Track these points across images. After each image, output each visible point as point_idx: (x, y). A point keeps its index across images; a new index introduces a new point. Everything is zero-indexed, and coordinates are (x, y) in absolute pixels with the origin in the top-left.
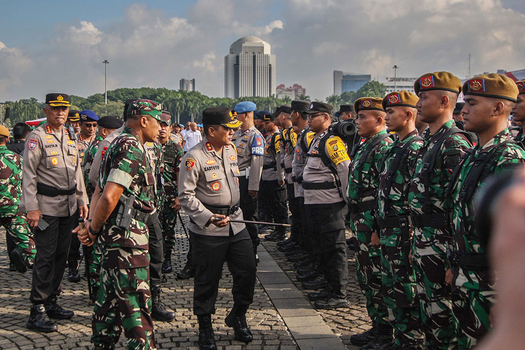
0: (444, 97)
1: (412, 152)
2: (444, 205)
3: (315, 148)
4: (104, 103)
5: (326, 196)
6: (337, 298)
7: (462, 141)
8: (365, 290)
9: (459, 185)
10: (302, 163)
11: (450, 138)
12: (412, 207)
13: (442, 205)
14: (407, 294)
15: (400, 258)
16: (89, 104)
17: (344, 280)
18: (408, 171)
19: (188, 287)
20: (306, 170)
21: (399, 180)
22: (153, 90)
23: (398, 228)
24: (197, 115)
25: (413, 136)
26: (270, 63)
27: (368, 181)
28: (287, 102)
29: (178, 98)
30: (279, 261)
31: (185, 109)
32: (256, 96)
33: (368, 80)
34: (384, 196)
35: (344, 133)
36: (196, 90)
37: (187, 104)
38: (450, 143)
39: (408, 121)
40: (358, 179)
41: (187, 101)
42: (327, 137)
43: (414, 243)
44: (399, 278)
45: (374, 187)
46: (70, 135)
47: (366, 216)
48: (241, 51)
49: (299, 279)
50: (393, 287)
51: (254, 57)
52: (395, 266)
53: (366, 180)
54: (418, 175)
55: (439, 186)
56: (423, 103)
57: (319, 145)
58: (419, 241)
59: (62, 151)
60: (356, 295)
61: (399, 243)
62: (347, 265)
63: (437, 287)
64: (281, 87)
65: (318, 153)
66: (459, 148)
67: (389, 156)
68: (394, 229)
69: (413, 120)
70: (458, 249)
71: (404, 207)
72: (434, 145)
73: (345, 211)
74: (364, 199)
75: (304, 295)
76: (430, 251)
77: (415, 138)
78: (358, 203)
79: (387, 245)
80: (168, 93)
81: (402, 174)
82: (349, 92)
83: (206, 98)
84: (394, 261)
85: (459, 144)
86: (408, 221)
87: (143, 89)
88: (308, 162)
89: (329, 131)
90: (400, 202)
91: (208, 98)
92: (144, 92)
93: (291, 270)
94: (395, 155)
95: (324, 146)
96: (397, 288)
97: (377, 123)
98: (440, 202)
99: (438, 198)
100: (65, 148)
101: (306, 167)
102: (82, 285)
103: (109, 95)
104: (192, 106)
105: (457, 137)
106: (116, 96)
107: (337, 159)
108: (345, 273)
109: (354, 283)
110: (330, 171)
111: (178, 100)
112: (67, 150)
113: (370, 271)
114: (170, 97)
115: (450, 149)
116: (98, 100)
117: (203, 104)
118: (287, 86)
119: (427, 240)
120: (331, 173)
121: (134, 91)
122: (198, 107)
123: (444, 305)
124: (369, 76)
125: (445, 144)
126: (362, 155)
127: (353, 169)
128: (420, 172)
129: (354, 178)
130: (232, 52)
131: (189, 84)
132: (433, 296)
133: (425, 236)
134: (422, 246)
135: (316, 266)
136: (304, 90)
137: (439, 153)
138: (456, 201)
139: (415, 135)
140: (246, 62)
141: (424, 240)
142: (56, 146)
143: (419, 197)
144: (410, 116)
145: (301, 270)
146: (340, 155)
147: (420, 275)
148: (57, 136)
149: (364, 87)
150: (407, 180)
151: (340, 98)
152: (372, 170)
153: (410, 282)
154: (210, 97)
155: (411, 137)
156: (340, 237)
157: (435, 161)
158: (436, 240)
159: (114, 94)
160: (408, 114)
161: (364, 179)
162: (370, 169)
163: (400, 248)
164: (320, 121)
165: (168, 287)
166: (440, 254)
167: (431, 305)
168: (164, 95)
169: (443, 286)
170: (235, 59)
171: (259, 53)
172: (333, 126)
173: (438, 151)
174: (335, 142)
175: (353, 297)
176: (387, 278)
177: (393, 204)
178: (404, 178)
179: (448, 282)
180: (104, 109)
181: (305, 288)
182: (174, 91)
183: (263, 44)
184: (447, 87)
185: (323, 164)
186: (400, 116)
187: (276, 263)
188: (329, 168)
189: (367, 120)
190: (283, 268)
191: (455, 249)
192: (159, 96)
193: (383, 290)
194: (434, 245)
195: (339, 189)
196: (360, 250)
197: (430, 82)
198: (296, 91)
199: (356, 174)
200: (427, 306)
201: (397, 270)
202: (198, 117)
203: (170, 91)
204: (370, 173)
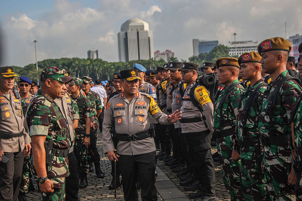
0: (279, 55)
1: (260, 94)
2: (284, 130)
3: (187, 94)
4: (35, 70)
5: (197, 127)
6: (209, 196)
7: (295, 85)
8: (229, 190)
9: (298, 116)
10: (179, 105)
11: (286, 83)
12: (261, 132)
13: (283, 130)
14: (261, 192)
15: (255, 167)
16: (26, 72)
17: (213, 183)
18: (258, 107)
19: (106, 194)
20: (182, 110)
21: (253, 114)
22: (69, 59)
23: (252, 146)
24: (101, 75)
25: (261, 83)
26: (149, 36)
27: (227, 116)
28: (162, 62)
29: (87, 64)
30: (166, 172)
31: (92, 71)
32: (141, 59)
33: (216, 44)
34: (242, 125)
35: (207, 83)
36: (99, 58)
37: (93, 68)
38: (286, 87)
39: (256, 72)
40: (220, 114)
41: (93, 66)
42: (195, 87)
43: (264, 157)
44: (255, 181)
45: (231, 119)
46: (15, 96)
47: (226, 140)
48: (128, 29)
49: (181, 185)
50: (251, 187)
51: (138, 33)
52: (251, 173)
53: (225, 115)
54: (265, 110)
55: (280, 117)
56: (265, 60)
57: (190, 92)
58: (268, 155)
59: (12, 107)
60: (221, 193)
61: (254, 157)
62: (214, 173)
63: (282, 186)
64: (157, 52)
65: (189, 98)
66: (293, 90)
67: (244, 98)
68: (250, 148)
69: (260, 72)
70: (300, 160)
71: (256, 133)
72: (274, 88)
73: (210, 137)
74: (225, 128)
75: (186, 195)
76: (276, 162)
77: (262, 84)
78: (221, 131)
79: (245, 159)
80: (80, 61)
81: (255, 110)
82: (204, 53)
83: (107, 63)
84: (251, 170)
85: (292, 87)
86: (259, 142)
87: (62, 59)
88: (183, 104)
89: (196, 82)
90: (254, 129)
91: (108, 63)
92: (63, 61)
93: (175, 178)
94: (248, 97)
95: (194, 93)
96: (254, 188)
97: (232, 75)
98: (281, 128)
99: (279, 125)
100: (13, 105)
101: (182, 108)
102: (32, 198)
103: (39, 65)
104: (97, 69)
105: (291, 82)
106: (44, 65)
107: (202, 102)
108: (214, 179)
109: (219, 185)
110: (198, 109)
111: (87, 65)
112: (15, 105)
113: (231, 177)
114: (82, 63)
115: (286, 91)
116: (32, 68)
117: (105, 67)
118: (161, 52)
119: (273, 154)
120: (199, 111)
121: (56, 61)
122: (101, 69)
123: (288, 198)
124: (217, 42)
125: (283, 87)
126: (222, 98)
127: (216, 108)
128: (265, 108)
129: (217, 114)
130: (122, 30)
131: (94, 54)
132: (279, 193)
133: (272, 152)
134: (270, 158)
135: (193, 175)
136: (173, 54)
137: (278, 94)
138: (297, 127)
139: (262, 82)
140: (132, 37)
141: (271, 154)
142: (7, 104)
143: (266, 125)
144: (258, 69)
145: (182, 178)
146: (204, 99)
147: (269, 178)
148: (7, 97)
149: (214, 49)
150: (258, 113)
151: (198, 58)
152: (229, 108)
153: (262, 183)
154: (109, 62)
155: (259, 84)
156: (208, 154)
157: (276, 100)
158: (279, 154)
159: (42, 63)
160: (257, 68)
161: (224, 114)
162: (228, 108)
163: (255, 161)
164: (190, 75)
165: (91, 196)
166: (283, 163)
167: (278, 199)
168: (77, 62)
169: (286, 185)
170: (125, 35)
171: (141, 30)
172: (199, 79)
173: (278, 93)
174: (201, 90)
175: (220, 194)
176: (246, 181)
177: (249, 131)
178: (256, 112)
179: (290, 183)
180: (37, 74)
181: (186, 190)
182: (84, 59)
183: (143, 24)
184: (281, 48)
185: (194, 106)
186: (251, 69)
187: (164, 174)
188: (198, 108)
189: (225, 73)
190: (170, 177)
191: (297, 160)
192: (74, 63)
193: (243, 189)
194: (279, 158)
195: (204, 121)
196: (224, 163)
197: (268, 45)
198: (168, 54)
199: (219, 111)
200: (275, 200)
201: (253, 176)
202: (101, 76)
203: (81, 59)
204: (228, 110)
